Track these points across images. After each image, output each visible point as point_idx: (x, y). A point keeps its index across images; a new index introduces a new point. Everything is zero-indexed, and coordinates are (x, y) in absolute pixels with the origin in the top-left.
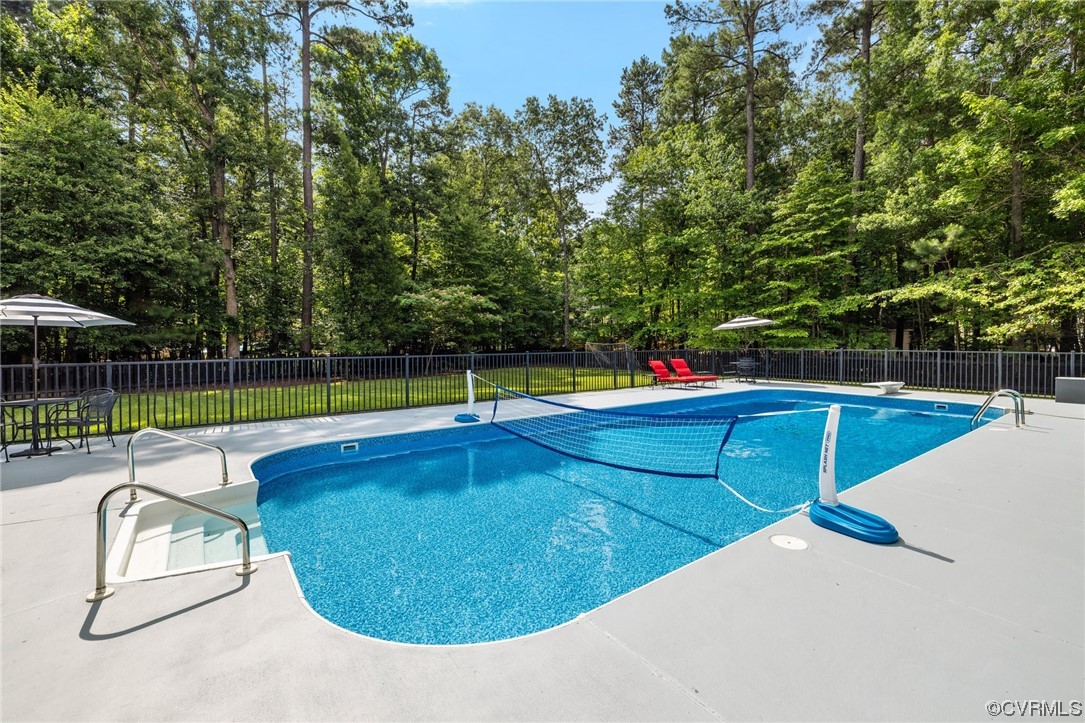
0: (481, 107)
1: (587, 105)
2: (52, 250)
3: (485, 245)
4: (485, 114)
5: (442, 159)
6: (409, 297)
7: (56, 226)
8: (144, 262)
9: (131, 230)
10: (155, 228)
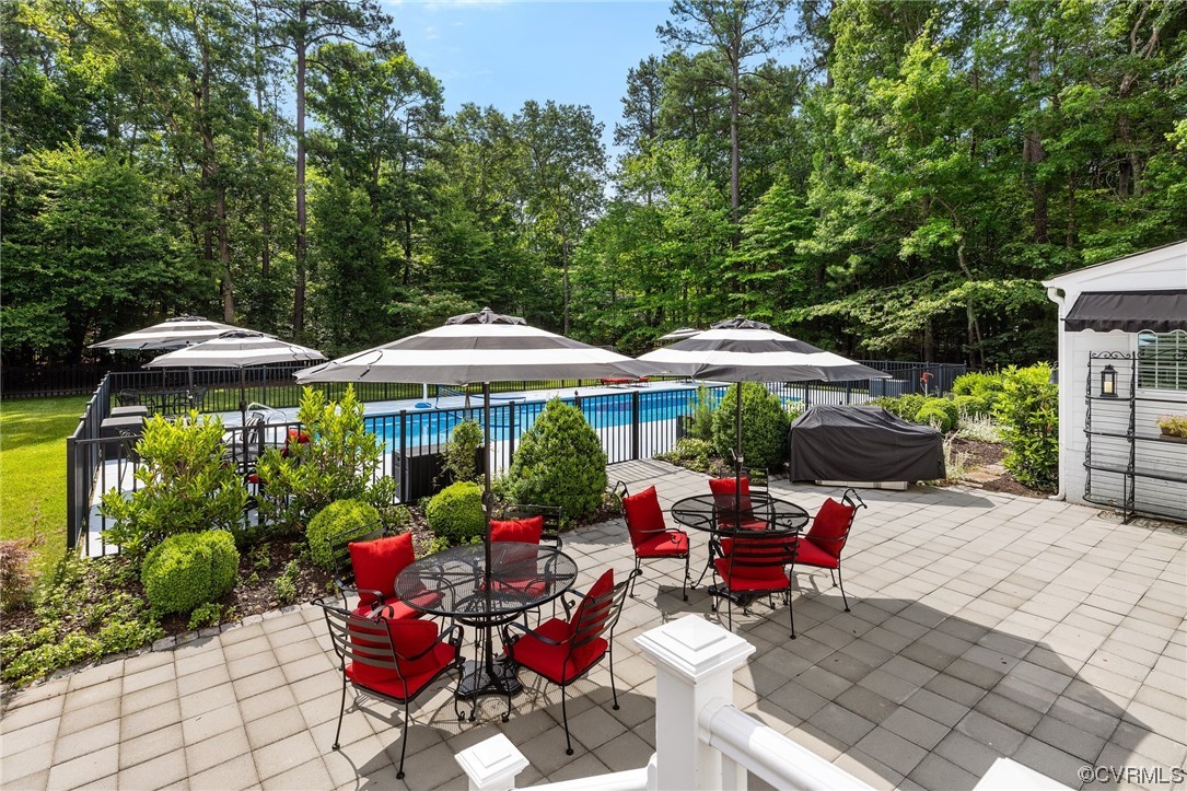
0: (479, 108)
1: (585, 111)
2: (95, 277)
3: (477, 250)
4: (482, 114)
5: (435, 167)
6: (397, 306)
7: (99, 258)
8: (166, 284)
9: (155, 257)
10: (172, 252)
